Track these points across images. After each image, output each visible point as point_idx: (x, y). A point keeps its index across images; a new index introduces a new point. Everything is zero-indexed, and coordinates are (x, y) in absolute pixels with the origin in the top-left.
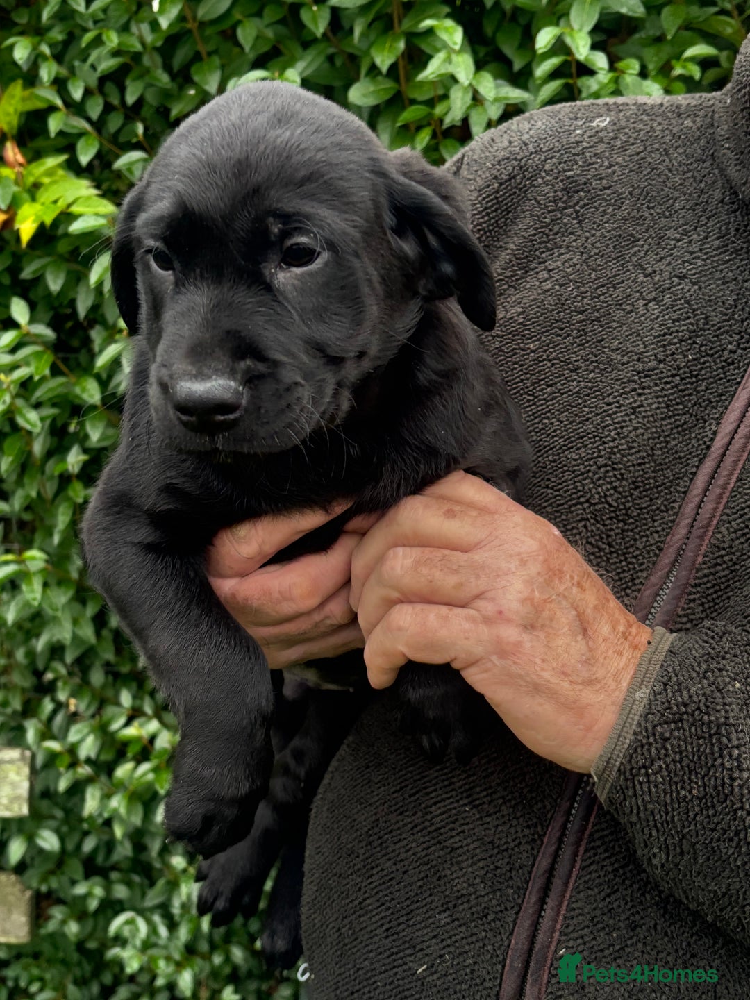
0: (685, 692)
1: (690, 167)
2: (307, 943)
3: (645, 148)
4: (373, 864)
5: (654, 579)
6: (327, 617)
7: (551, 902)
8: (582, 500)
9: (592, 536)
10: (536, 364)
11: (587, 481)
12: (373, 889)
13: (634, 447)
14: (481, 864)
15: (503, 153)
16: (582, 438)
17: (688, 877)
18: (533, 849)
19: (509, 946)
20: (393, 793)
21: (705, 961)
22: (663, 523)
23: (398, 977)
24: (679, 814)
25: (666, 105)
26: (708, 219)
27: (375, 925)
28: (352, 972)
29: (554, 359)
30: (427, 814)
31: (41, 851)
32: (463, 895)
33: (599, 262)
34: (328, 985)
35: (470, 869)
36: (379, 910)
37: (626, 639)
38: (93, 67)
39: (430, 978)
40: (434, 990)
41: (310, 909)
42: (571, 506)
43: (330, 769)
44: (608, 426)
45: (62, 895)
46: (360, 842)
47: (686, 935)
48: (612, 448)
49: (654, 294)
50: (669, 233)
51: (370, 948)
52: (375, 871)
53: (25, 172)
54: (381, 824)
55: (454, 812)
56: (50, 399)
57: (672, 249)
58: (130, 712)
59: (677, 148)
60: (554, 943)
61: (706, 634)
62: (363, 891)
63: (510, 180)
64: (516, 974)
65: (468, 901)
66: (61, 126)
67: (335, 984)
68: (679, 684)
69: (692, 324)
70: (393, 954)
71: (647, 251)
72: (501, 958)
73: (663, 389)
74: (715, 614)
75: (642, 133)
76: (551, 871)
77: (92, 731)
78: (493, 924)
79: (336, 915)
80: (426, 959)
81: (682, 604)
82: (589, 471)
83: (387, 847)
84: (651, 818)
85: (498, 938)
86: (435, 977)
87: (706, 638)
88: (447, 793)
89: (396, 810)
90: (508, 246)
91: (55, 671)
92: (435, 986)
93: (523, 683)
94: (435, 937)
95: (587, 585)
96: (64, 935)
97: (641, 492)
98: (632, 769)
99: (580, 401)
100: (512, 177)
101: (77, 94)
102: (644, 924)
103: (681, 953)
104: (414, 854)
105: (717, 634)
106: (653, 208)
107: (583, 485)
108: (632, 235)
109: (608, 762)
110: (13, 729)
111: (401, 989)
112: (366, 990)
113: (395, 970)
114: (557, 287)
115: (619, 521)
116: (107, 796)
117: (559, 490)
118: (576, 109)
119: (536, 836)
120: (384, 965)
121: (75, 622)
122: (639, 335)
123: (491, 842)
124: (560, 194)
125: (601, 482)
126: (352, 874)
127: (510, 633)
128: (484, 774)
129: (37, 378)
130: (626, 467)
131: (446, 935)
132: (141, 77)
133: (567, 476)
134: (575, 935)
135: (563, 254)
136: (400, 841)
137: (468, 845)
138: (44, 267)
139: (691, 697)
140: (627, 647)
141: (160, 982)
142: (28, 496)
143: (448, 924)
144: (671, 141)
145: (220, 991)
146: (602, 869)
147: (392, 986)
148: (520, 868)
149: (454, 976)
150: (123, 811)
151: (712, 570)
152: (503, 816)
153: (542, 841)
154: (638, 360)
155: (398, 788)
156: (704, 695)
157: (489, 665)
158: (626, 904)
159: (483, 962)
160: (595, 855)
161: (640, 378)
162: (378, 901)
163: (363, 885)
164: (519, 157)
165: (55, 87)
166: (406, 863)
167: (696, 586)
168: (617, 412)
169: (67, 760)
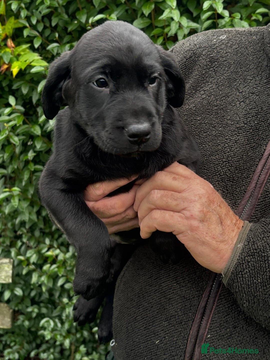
0: (256, 245)
1: (255, 54)
2: (115, 332)
3: (239, 47)
4: (140, 304)
5: (243, 203)
6: (127, 215)
7: (205, 318)
8: (217, 174)
9: (221, 187)
10: (200, 125)
11: (219, 167)
12: (140, 313)
13: (236, 155)
14: (180, 304)
15: (187, 48)
16: (217, 151)
17: (256, 311)
18: (199, 299)
19: (189, 334)
20: (148, 279)
21: (260, 340)
22: (246, 182)
23: (149, 344)
24: (253, 289)
25: (246, 31)
26: (262, 72)
27: (141, 326)
28: (132, 343)
29: (207, 123)
30: (160, 286)
31: (16, 295)
32: (173, 315)
33: (222, 88)
34: (123, 347)
35: (176, 306)
36: (142, 320)
37: (236, 226)
38: (40, 12)
39: (161, 345)
40: (162, 349)
41: (116, 320)
42: (213, 176)
43: (124, 270)
44: (226, 147)
45: (23, 311)
46: (135, 296)
47: (254, 330)
48: (228, 155)
49: (243, 99)
50: (248, 77)
51: (138, 334)
52: (141, 306)
53: (14, 50)
54: (143, 290)
55: (170, 285)
56: (22, 133)
57: (249, 83)
58: (49, 246)
59: (250, 46)
60: (206, 333)
61: (263, 224)
62: (136, 313)
63: (190, 58)
64: (192, 344)
65: (175, 318)
66: (28, 34)
67: (125, 347)
68: (254, 242)
69: (257, 110)
70: (147, 336)
71: (240, 84)
72: (187, 338)
73: (246, 134)
74: (265, 215)
75: (238, 41)
76: (205, 307)
77: (35, 253)
78: (184, 326)
79: (126, 322)
80: (159, 338)
81: (253, 212)
82: (220, 163)
83: (145, 298)
84: (243, 290)
85: (186, 331)
86: (162, 345)
87: (263, 225)
88: (168, 279)
89: (149, 285)
90: (189, 82)
91: (22, 231)
92: (162, 348)
93: (199, 241)
94: (162, 330)
95: (222, 206)
96: (23, 326)
97: (238, 171)
98: (236, 272)
99: (216, 138)
100: (191, 57)
101: (34, 22)
102: (239, 326)
103: (252, 337)
104: (155, 301)
105: (267, 224)
106: (242, 68)
107: (218, 169)
108: (234, 78)
109: (228, 270)
110: (6, 251)
111: (150, 349)
112: (137, 349)
113: (148, 342)
114: (207, 97)
115: (230, 182)
116: (40, 276)
117: (209, 170)
118: (214, 32)
119: (200, 295)
120: (144, 340)
121: (30, 213)
122: (237, 114)
123: (184, 296)
124: (208, 63)
125: (224, 167)
126: (132, 308)
127: (195, 223)
128: (181, 272)
129: (18, 125)
130: (233, 162)
131: (167, 330)
132: (57, 16)
133: (212, 165)
134: (214, 330)
135: (209, 85)
136: (150, 296)
137: (175, 297)
138: (21, 85)
139: (258, 247)
140: (236, 228)
141: (58, 343)
142: (13, 168)
143: (167, 325)
144: (248, 44)
145: (79, 347)
146: (224, 306)
147: (146, 348)
148: (194, 306)
149: (169, 344)
150: (46, 282)
151: (264, 200)
152: (188, 287)
153: (202, 296)
154: (237, 123)
155: (150, 276)
156: (263, 246)
157: (187, 234)
158: (232, 319)
159: (180, 339)
160: (222, 301)
161: (238, 130)
162: (142, 317)
163: (137, 311)
164: (193, 50)
165: (26, 19)
166: (152, 303)
167: (258, 205)
168: (230, 142)
169: (26, 263)
